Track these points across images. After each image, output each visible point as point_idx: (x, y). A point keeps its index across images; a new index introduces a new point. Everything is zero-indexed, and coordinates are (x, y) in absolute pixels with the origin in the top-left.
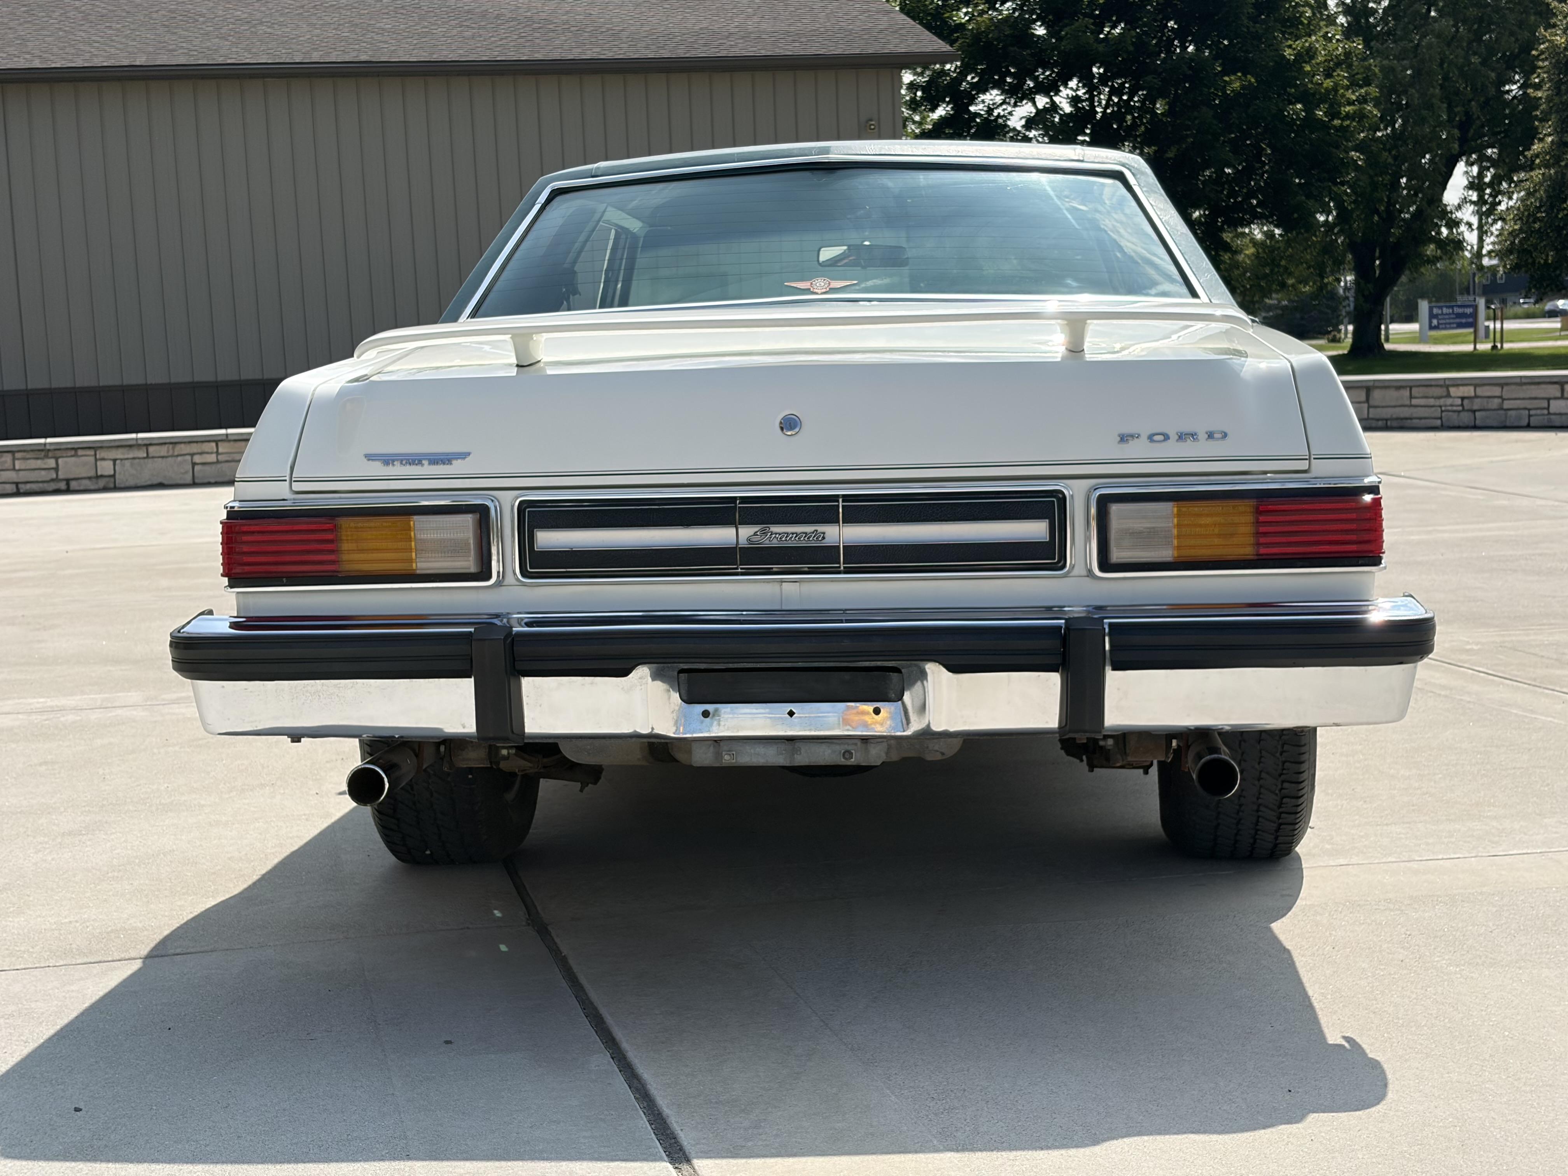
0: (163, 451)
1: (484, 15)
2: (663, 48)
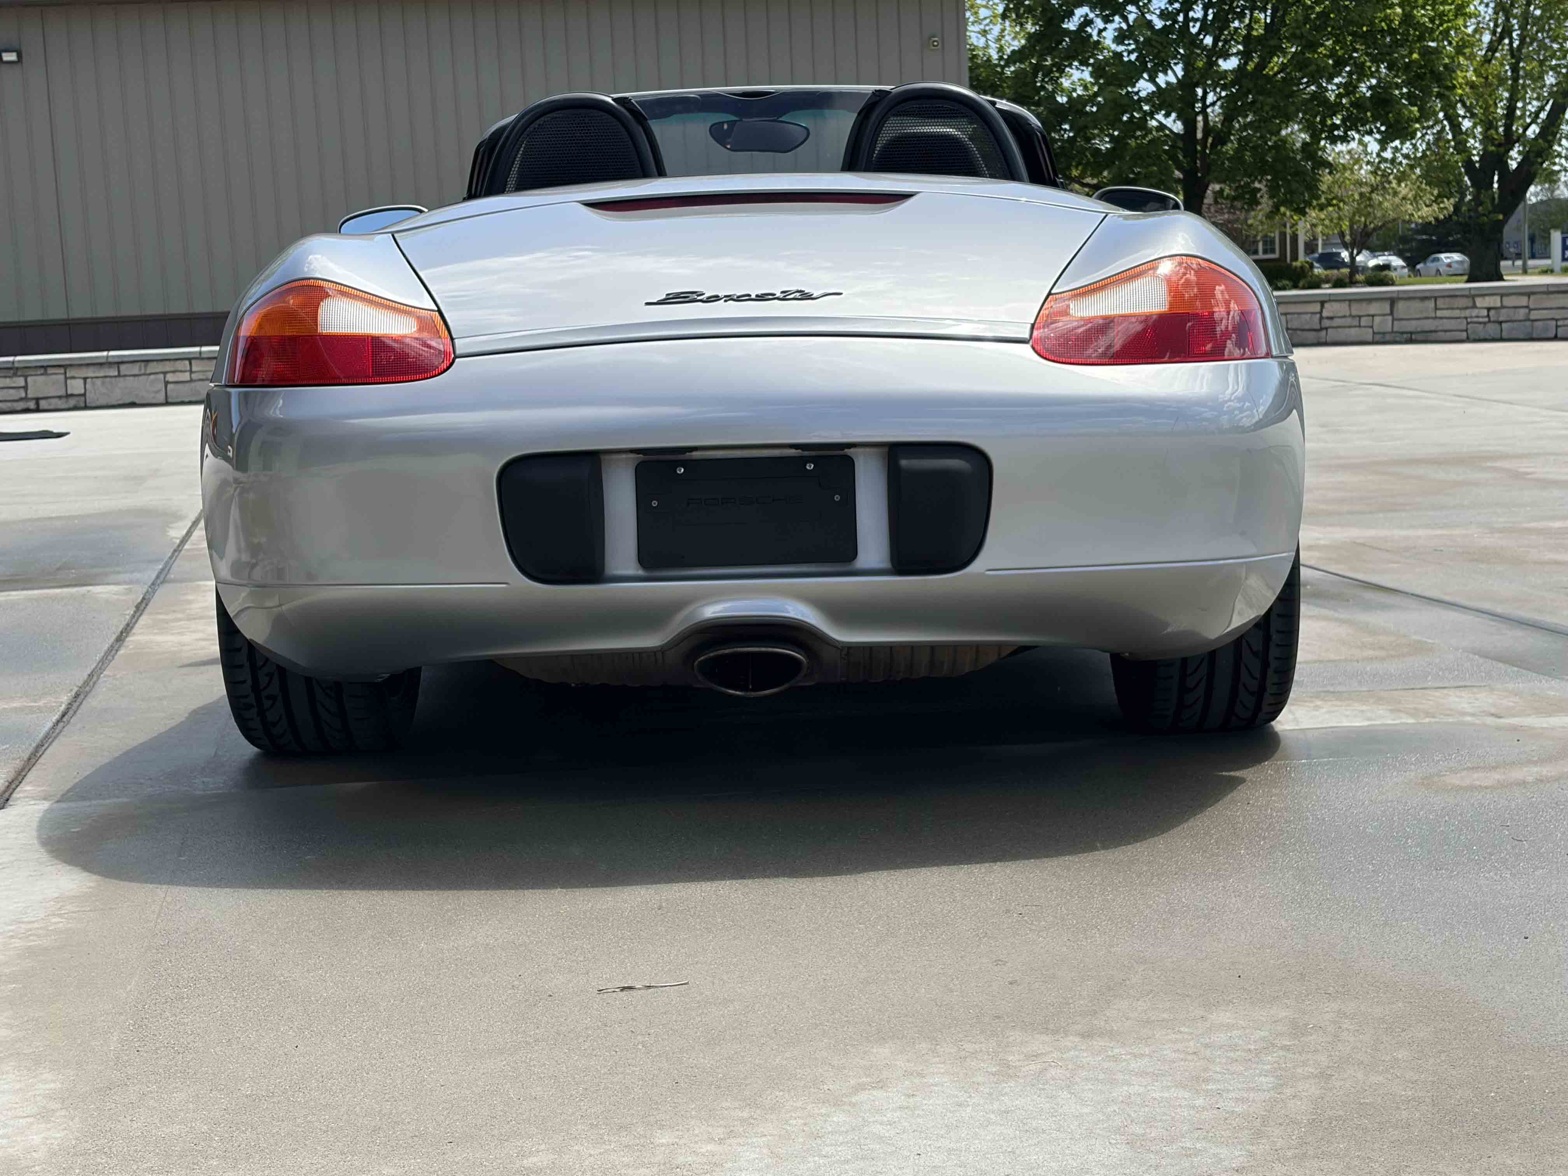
0: (135, 369)
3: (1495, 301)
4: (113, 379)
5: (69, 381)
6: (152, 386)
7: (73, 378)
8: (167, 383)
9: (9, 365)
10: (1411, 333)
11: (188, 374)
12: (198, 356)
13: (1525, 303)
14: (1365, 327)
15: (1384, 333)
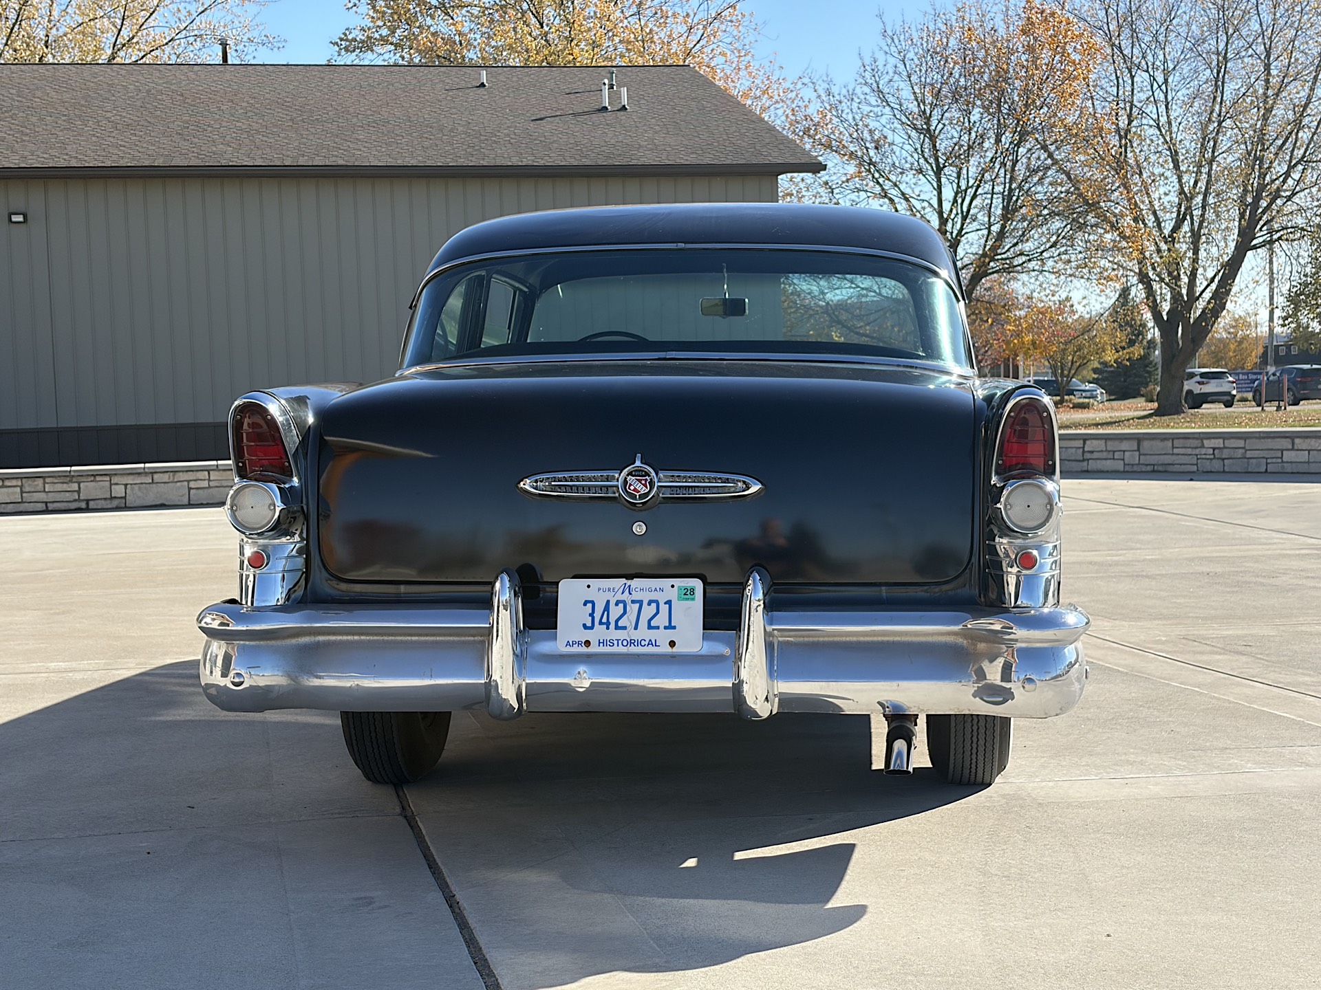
0: (165, 477)
1: (441, 129)
3: (1218, 443)
4: (148, 485)
5: (113, 487)
6: (177, 492)
7: (117, 484)
8: (190, 489)
9: (68, 474)
10: (1154, 465)
11: (207, 482)
12: (215, 468)
13: (1242, 445)
14: (1118, 459)
15: (1133, 465)
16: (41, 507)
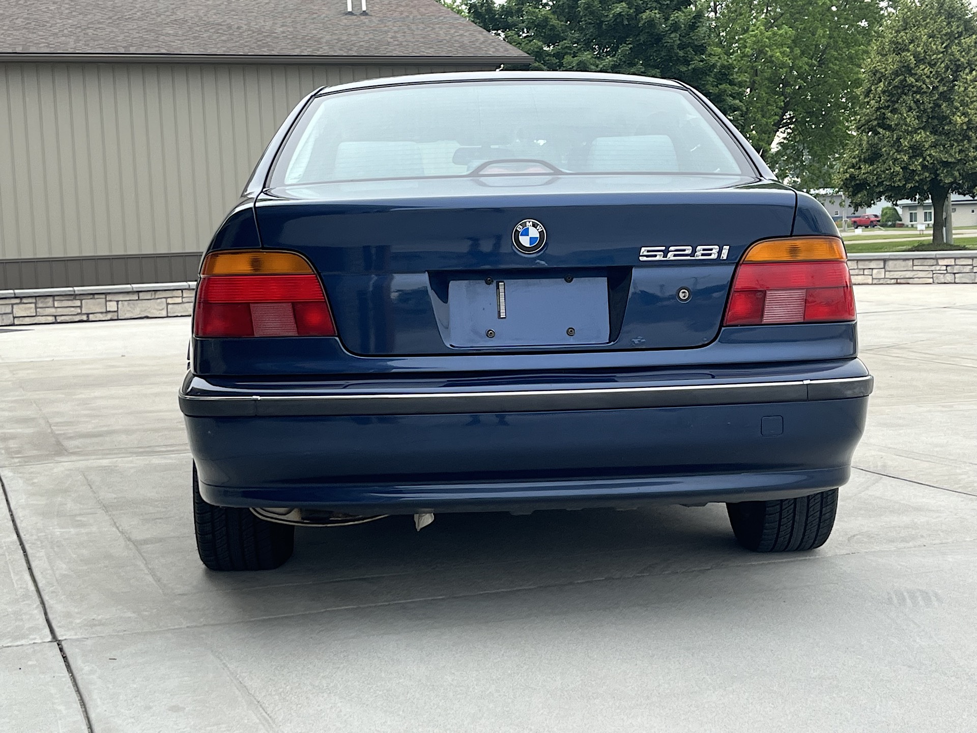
0: (148, 296)
1: (230, 27)
2: (350, 50)
13: (970, 263)
16: (51, 319)
